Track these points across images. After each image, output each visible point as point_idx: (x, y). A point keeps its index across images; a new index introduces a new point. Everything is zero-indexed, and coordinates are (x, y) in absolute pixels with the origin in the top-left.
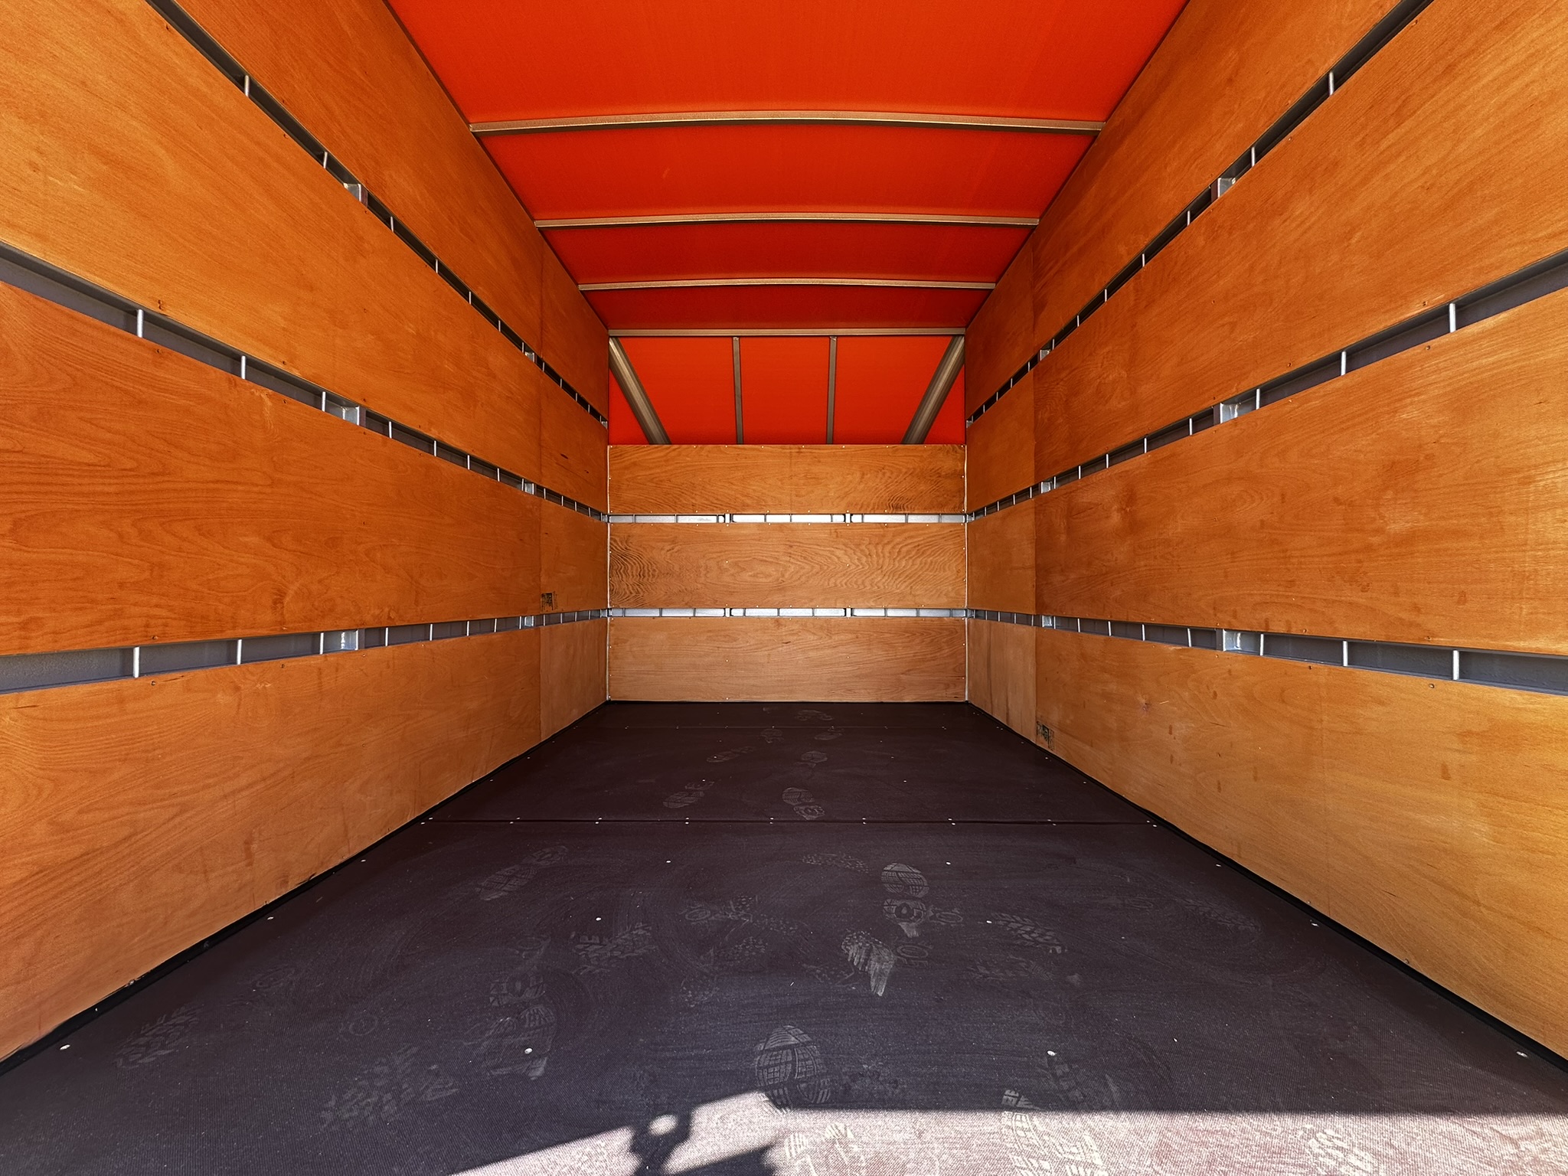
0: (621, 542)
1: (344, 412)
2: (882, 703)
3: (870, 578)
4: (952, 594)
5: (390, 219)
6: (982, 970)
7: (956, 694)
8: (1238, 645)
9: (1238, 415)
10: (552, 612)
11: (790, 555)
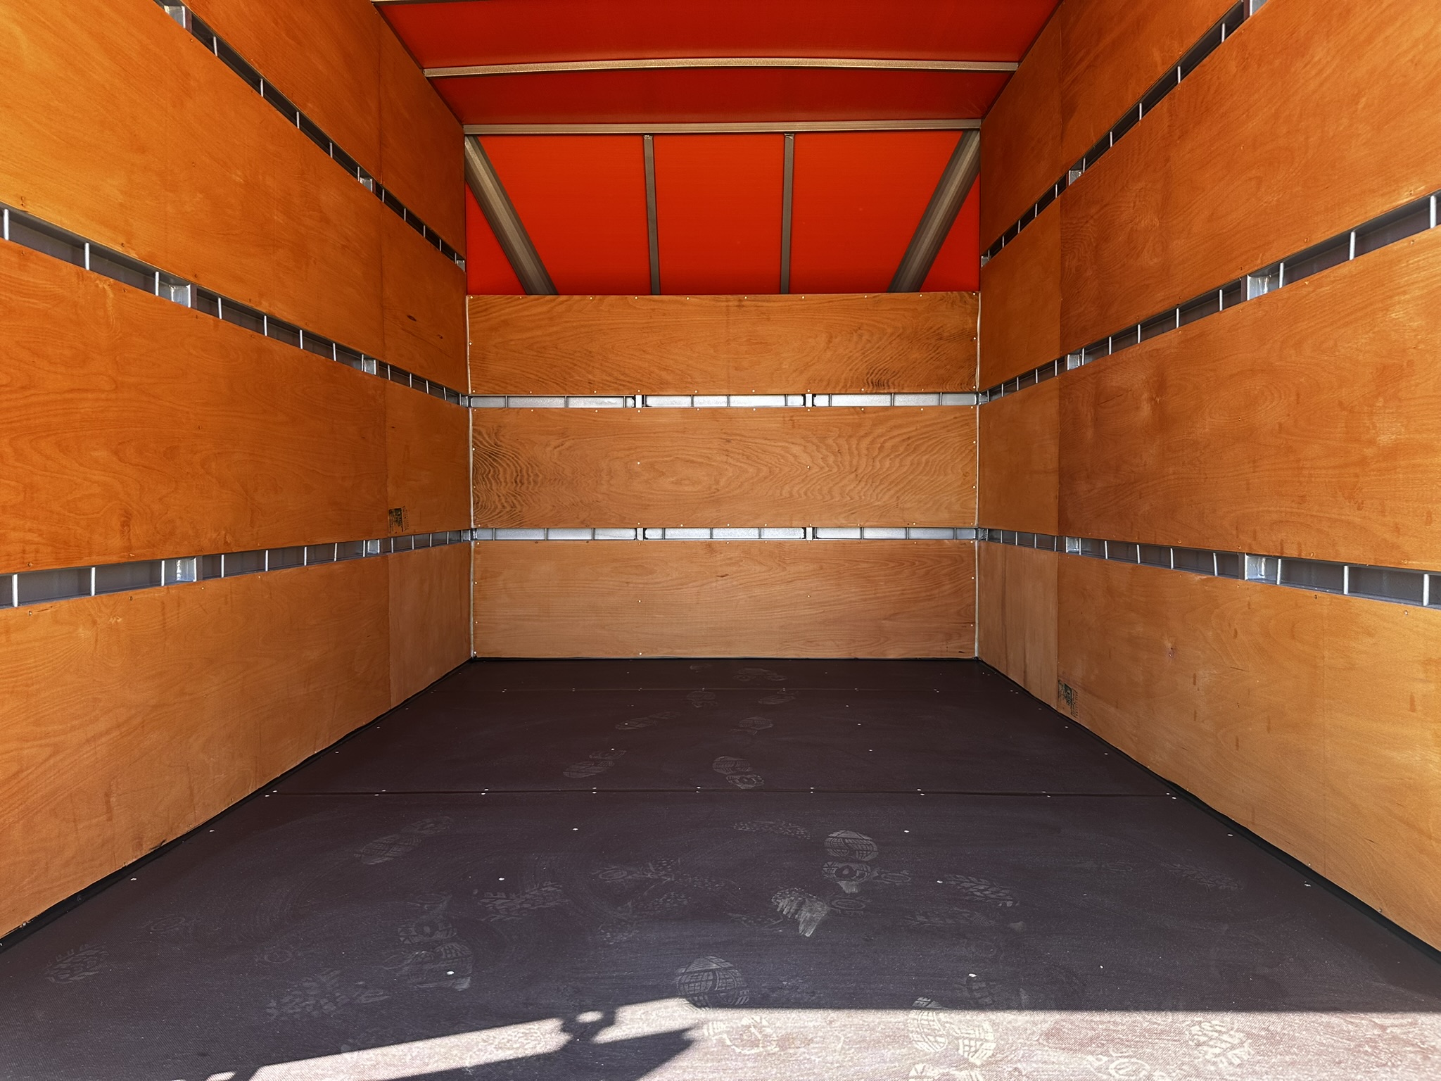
0: (489, 435)
1: (173, 290)
2: (856, 660)
3: (841, 485)
4: (957, 507)
5: (212, 39)
6: (921, 918)
7: (961, 647)
8: (1263, 573)
9: (1269, 290)
10: (402, 534)
11: (727, 453)
